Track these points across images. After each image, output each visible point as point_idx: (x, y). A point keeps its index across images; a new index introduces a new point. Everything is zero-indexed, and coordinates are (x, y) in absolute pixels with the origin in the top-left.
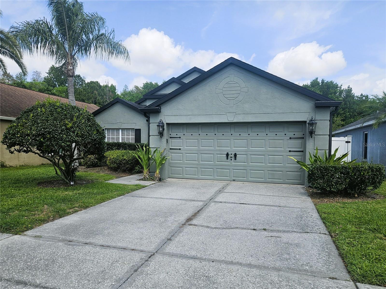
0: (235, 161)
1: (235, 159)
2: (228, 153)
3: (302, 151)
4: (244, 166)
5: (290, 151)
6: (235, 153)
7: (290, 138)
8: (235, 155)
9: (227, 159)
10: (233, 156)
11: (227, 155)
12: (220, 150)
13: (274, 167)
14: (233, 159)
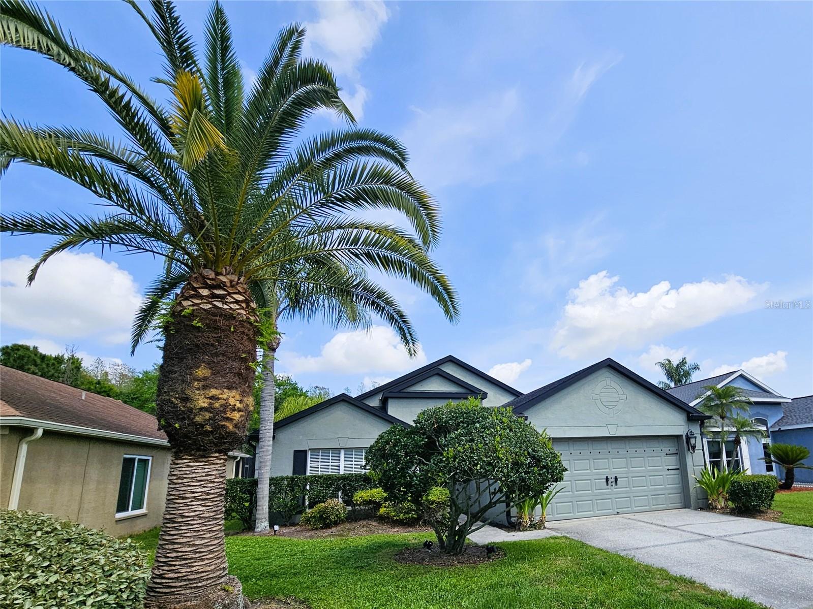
0: (616, 487)
1: (616, 484)
2: (607, 477)
3: (678, 469)
4: (626, 492)
5: (668, 470)
6: (616, 477)
7: (667, 454)
8: (616, 479)
9: (607, 485)
10: (613, 480)
11: (607, 479)
12: (597, 474)
13: (655, 490)
14: (614, 484)
